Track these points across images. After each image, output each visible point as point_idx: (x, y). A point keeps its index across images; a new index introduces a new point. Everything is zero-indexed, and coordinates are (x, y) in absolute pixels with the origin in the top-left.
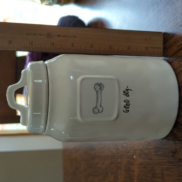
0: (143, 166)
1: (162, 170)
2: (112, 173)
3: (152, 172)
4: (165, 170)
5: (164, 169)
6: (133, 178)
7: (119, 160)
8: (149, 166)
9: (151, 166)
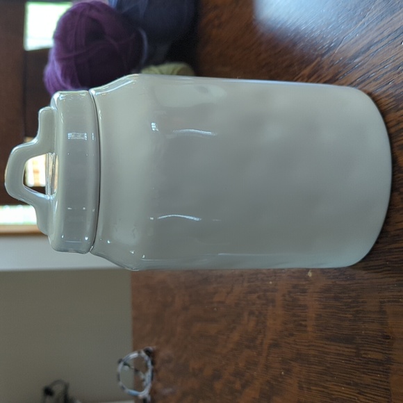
0: (333, 295)
1: (381, 302)
2: (251, 313)
3: (355, 309)
4: (389, 302)
5: (385, 300)
6: (303, 323)
7: (271, 283)
8: (347, 295)
9: (353, 294)
